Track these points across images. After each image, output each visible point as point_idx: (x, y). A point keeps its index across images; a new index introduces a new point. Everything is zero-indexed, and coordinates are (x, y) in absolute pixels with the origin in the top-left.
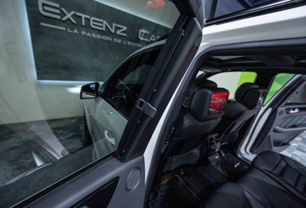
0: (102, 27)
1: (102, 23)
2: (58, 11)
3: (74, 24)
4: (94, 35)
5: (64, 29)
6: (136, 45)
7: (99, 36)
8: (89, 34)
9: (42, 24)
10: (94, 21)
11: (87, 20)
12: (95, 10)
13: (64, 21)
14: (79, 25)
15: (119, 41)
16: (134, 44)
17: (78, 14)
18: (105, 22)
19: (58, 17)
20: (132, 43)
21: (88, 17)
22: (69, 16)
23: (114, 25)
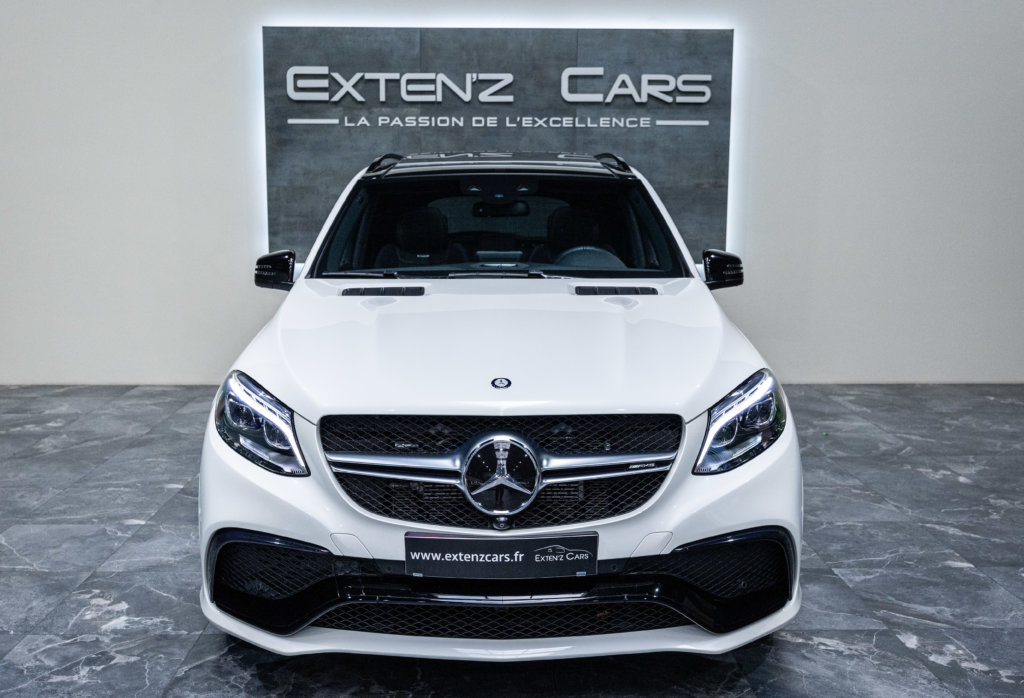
0: (433, 93)
1: (433, 82)
2: (325, 83)
3: (361, 103)
4: (411, 121)
5: (336, 121)
6: (554, 122)
7: (424, 121)
8: (397, 121)
9: (291, 121)
10: (409, 82)
11: (393, 85)
12: (416, 51)
13: (335, 103)
14: (371, 104)
15: (492, 122)
16: (547, 122)
17: (369, 76)
18: (441, 78)
19: (325, 96)
20: (536, 119)
21: (396, 76)
22: (348, 86)
23: (469, 78)
